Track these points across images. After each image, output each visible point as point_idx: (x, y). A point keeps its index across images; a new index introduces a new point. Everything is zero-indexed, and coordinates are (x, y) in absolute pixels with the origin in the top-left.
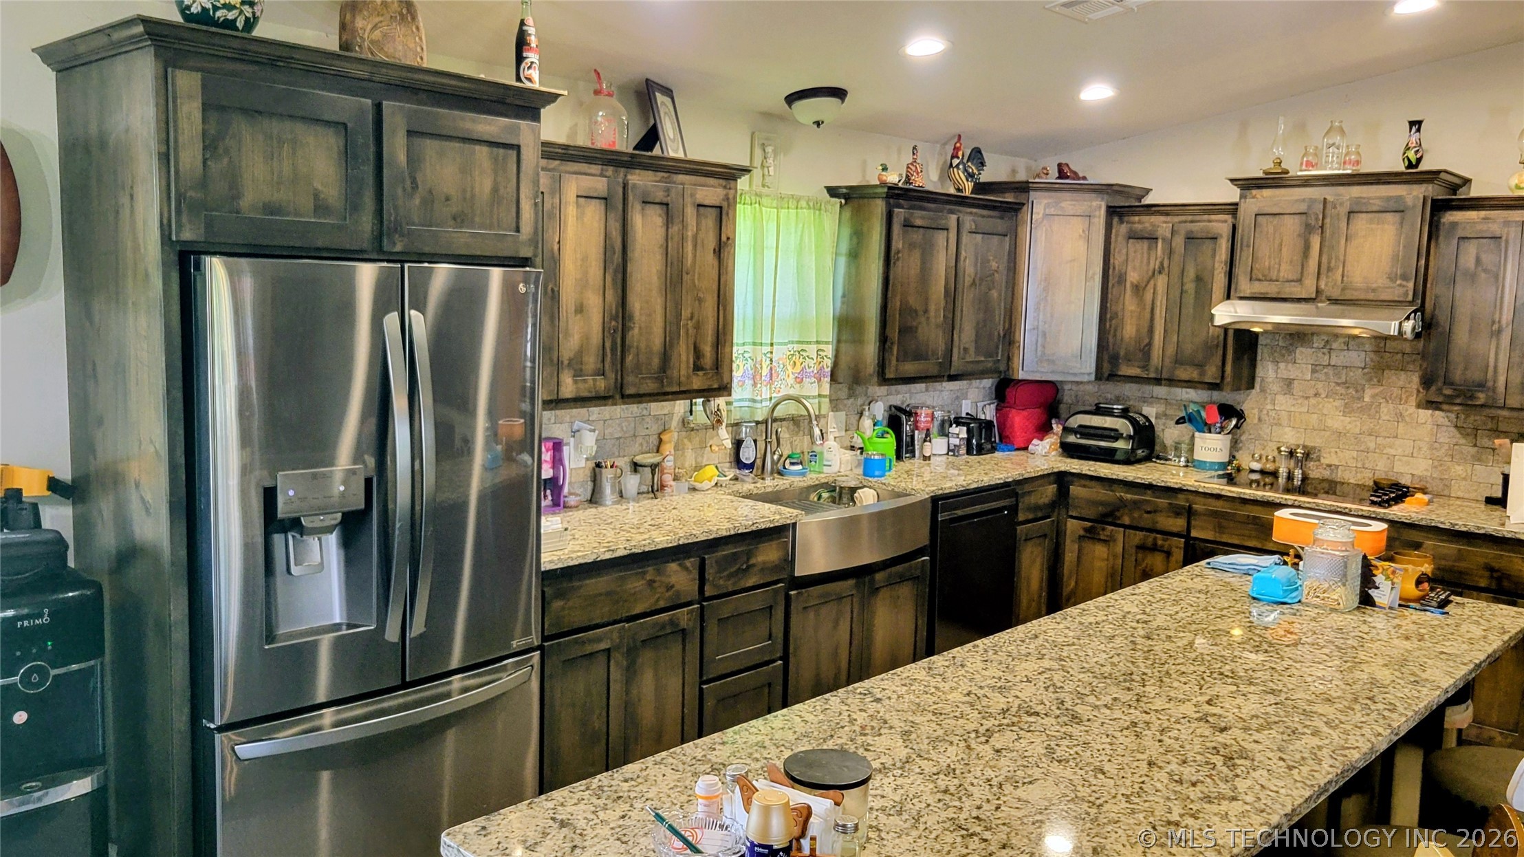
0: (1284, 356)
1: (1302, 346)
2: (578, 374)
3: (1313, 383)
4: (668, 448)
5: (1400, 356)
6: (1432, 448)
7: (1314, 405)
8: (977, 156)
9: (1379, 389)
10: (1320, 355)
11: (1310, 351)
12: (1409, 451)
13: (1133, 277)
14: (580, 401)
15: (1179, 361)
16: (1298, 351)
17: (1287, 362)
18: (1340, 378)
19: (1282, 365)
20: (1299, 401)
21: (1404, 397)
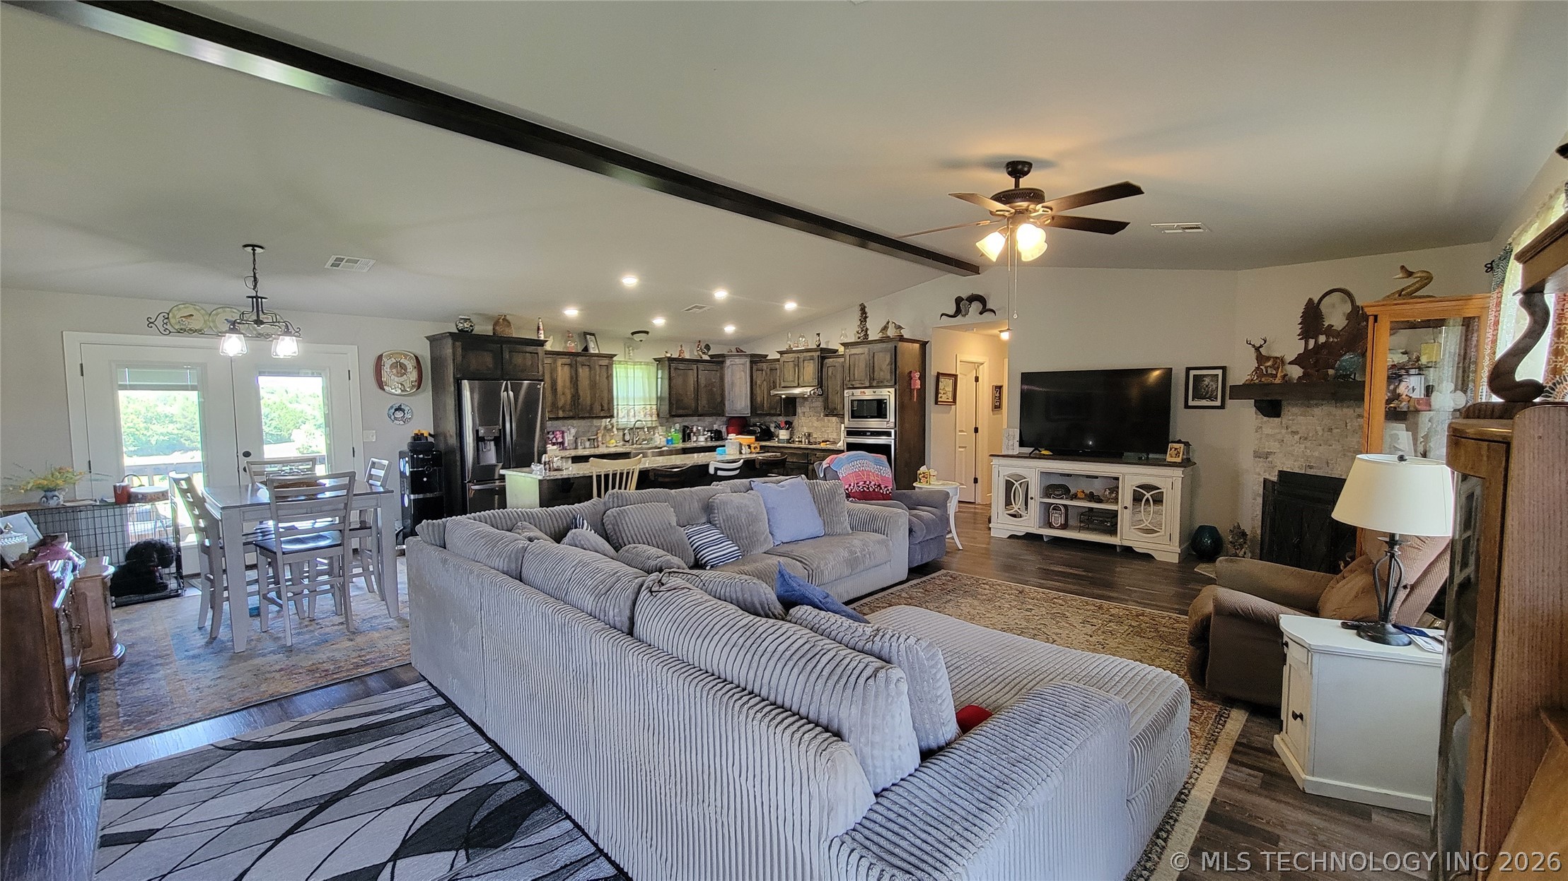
2: (563, 411)
4: (600, 435)
7: (811, 420)
8: (708, 347)
13: (759, 382)
14: (564, 418)
15: (771, 408)
17: (803, 407)
18: (812, 409)
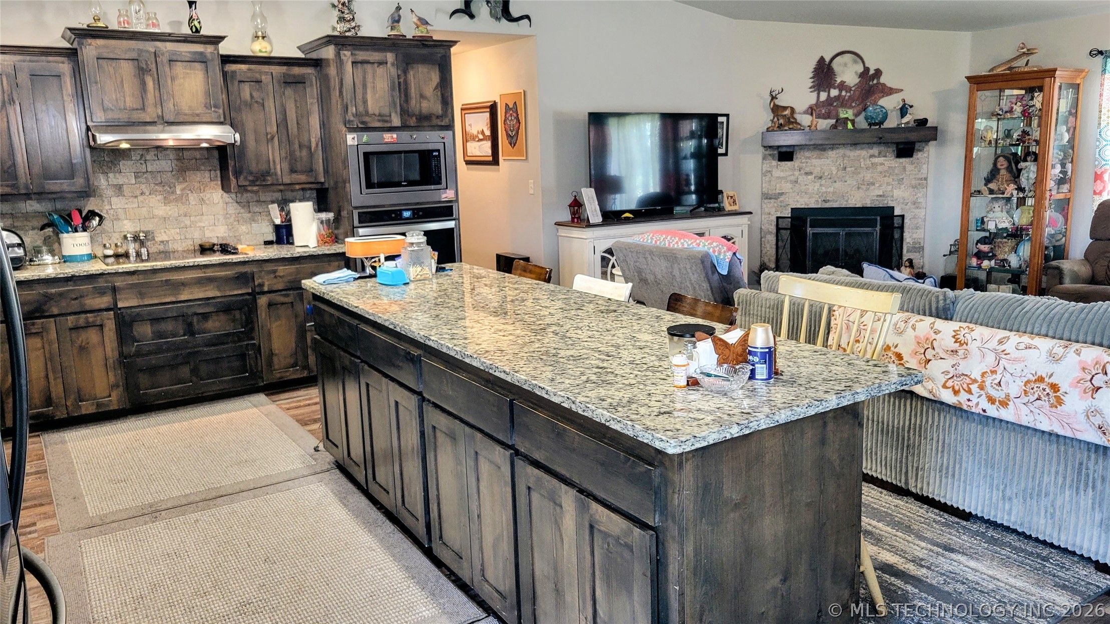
0: (111, 169)
1: (123, 159)
3: (137, 185)
5: (194, 160)
6: (225, 218)
7: (142, 202)
9: (184, 185)
10: (138, 165)
11: (129, 163)
12: (212, 222)
16: (121, 163)
17: (114, 172)
18: (157, 180)
19: (111, 175)
20: (131, 200)
21: (202, 188)
